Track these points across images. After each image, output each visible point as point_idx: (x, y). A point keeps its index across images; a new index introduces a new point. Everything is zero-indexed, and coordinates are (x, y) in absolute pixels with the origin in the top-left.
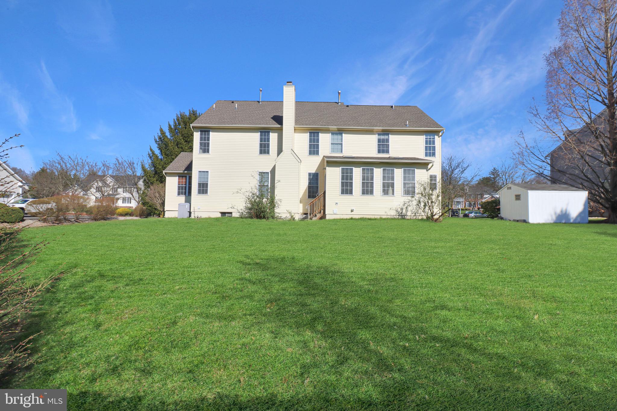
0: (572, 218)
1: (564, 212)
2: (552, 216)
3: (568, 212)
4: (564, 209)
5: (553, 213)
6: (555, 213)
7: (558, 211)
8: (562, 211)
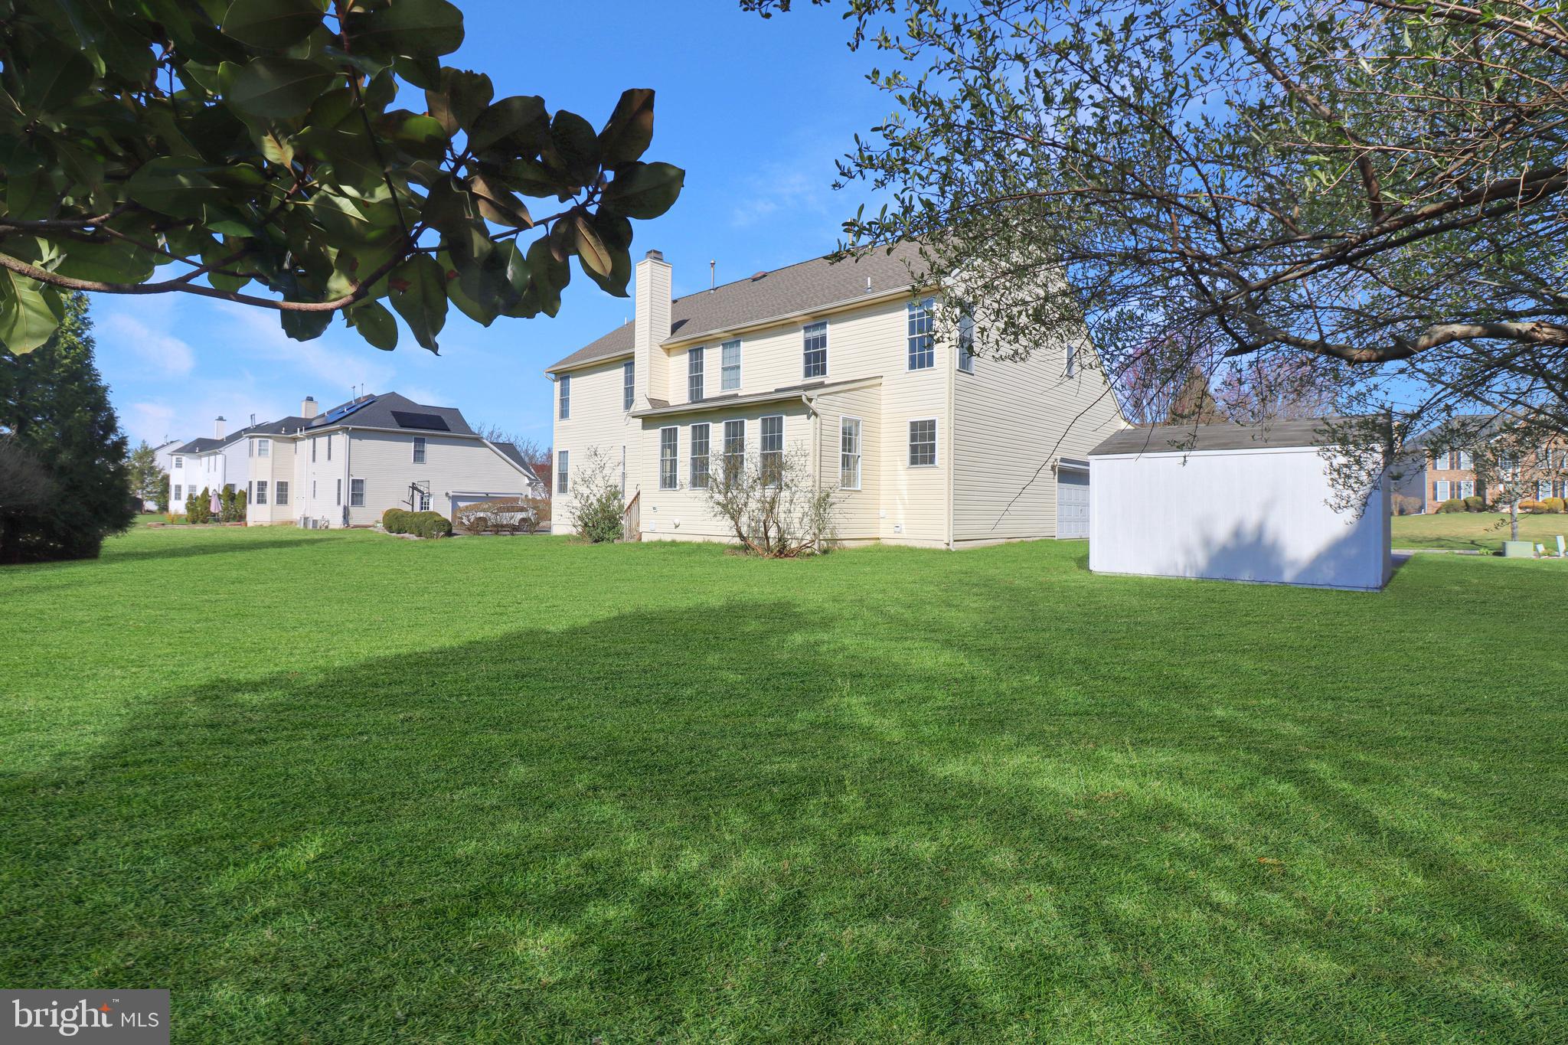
0: (1293, 563)
1: (1249, 536)
2: (1188, 552)
3: (1269, 537)
4: (1250, 525)
5: (1194, 540)
6: (1207, 542)
7: (1222, 532)
8: (1237, 534)
